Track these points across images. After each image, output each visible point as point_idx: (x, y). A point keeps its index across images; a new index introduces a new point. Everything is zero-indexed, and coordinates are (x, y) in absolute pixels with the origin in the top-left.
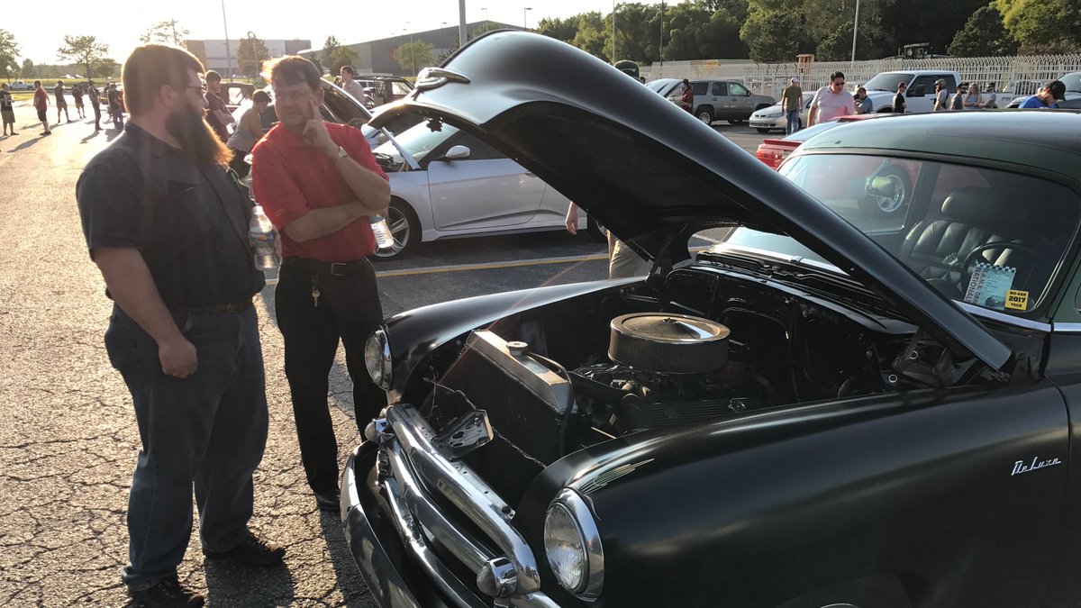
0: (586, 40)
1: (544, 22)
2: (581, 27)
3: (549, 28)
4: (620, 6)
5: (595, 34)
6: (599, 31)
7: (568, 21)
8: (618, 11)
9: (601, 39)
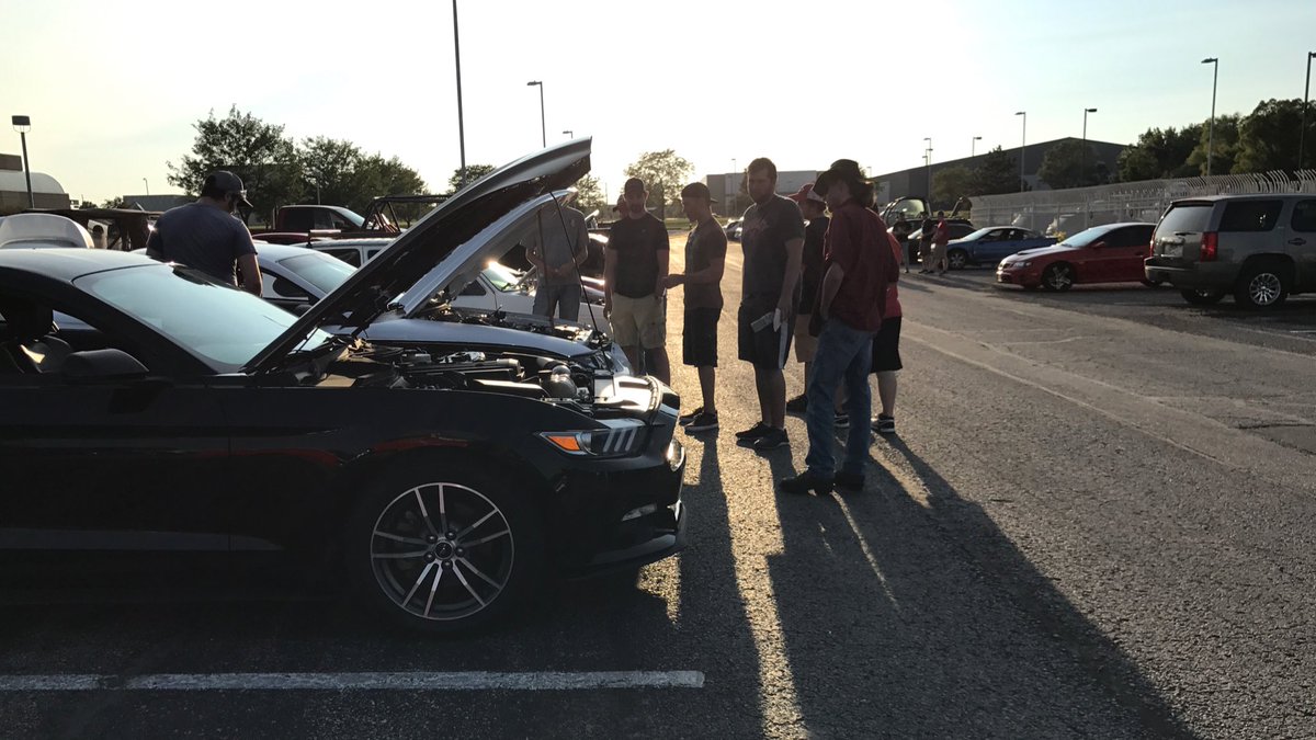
0: (1208, 156)
1: (1149, 133)
2: (1202, 140)
3: (1155, 142)
4: (1266, 105)
5: (1224, 147)
6: (1231, 143)
7: (1185, 132)
8: (1261, 113)
9: (1232, 154)
